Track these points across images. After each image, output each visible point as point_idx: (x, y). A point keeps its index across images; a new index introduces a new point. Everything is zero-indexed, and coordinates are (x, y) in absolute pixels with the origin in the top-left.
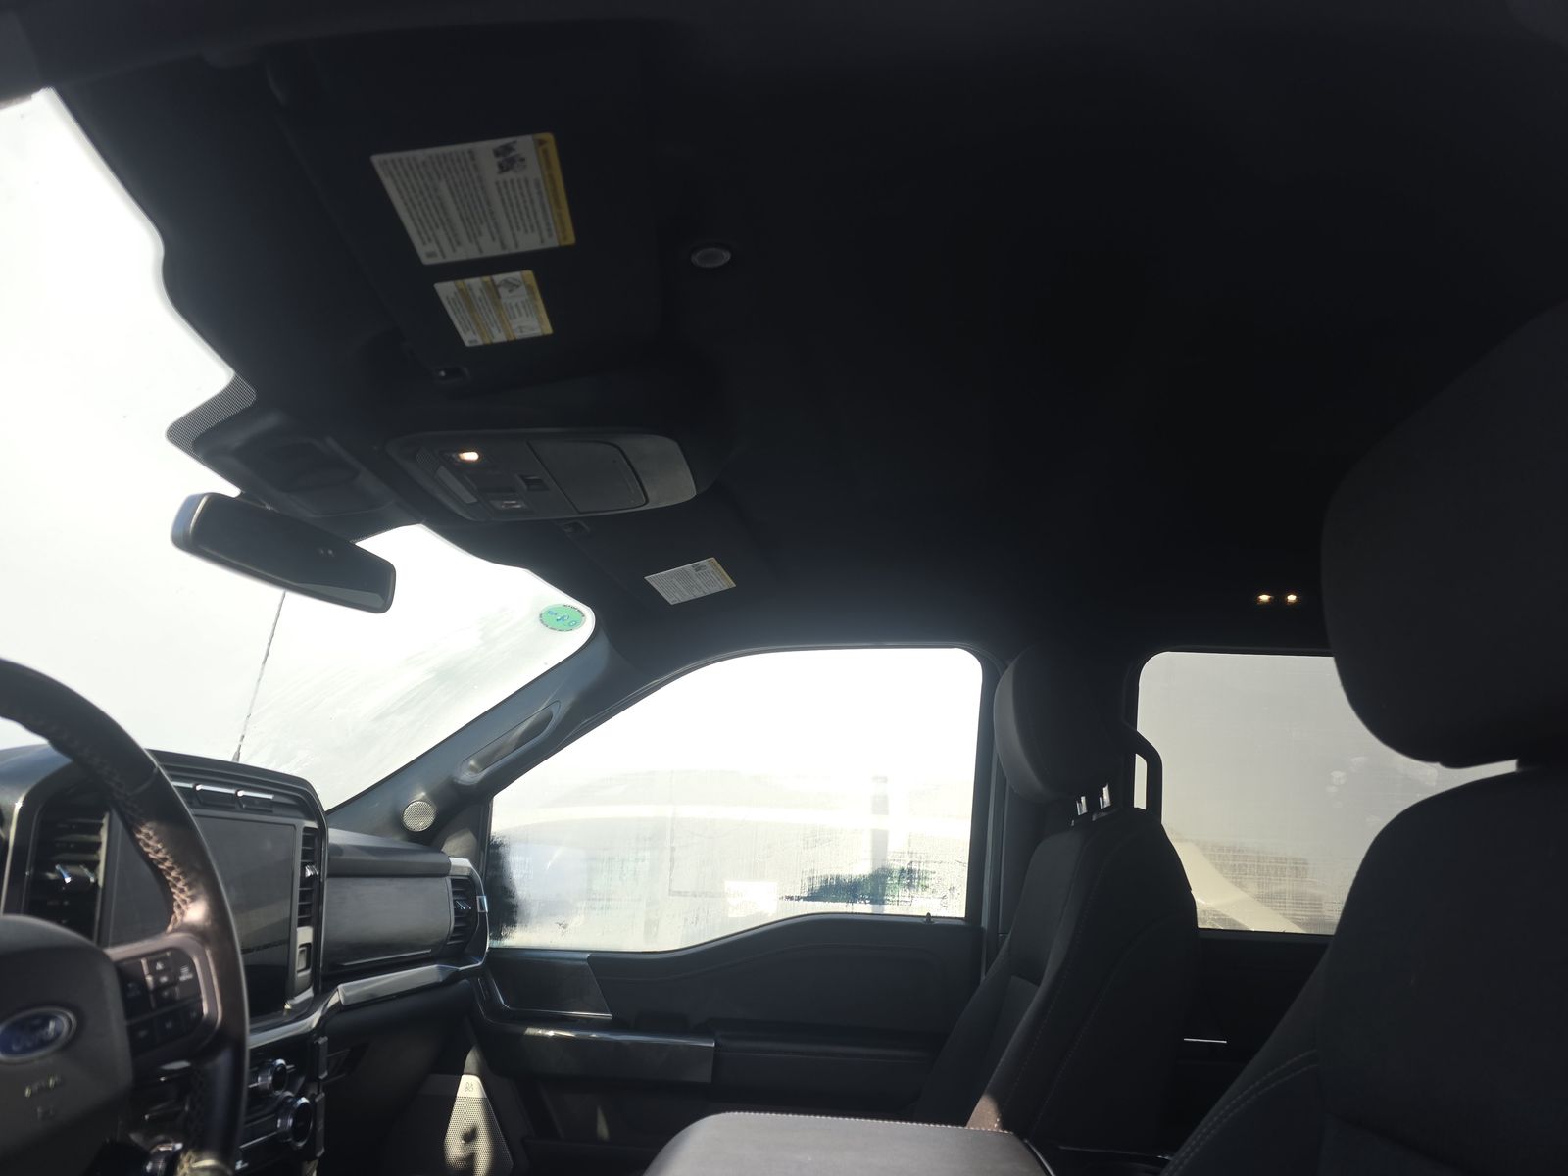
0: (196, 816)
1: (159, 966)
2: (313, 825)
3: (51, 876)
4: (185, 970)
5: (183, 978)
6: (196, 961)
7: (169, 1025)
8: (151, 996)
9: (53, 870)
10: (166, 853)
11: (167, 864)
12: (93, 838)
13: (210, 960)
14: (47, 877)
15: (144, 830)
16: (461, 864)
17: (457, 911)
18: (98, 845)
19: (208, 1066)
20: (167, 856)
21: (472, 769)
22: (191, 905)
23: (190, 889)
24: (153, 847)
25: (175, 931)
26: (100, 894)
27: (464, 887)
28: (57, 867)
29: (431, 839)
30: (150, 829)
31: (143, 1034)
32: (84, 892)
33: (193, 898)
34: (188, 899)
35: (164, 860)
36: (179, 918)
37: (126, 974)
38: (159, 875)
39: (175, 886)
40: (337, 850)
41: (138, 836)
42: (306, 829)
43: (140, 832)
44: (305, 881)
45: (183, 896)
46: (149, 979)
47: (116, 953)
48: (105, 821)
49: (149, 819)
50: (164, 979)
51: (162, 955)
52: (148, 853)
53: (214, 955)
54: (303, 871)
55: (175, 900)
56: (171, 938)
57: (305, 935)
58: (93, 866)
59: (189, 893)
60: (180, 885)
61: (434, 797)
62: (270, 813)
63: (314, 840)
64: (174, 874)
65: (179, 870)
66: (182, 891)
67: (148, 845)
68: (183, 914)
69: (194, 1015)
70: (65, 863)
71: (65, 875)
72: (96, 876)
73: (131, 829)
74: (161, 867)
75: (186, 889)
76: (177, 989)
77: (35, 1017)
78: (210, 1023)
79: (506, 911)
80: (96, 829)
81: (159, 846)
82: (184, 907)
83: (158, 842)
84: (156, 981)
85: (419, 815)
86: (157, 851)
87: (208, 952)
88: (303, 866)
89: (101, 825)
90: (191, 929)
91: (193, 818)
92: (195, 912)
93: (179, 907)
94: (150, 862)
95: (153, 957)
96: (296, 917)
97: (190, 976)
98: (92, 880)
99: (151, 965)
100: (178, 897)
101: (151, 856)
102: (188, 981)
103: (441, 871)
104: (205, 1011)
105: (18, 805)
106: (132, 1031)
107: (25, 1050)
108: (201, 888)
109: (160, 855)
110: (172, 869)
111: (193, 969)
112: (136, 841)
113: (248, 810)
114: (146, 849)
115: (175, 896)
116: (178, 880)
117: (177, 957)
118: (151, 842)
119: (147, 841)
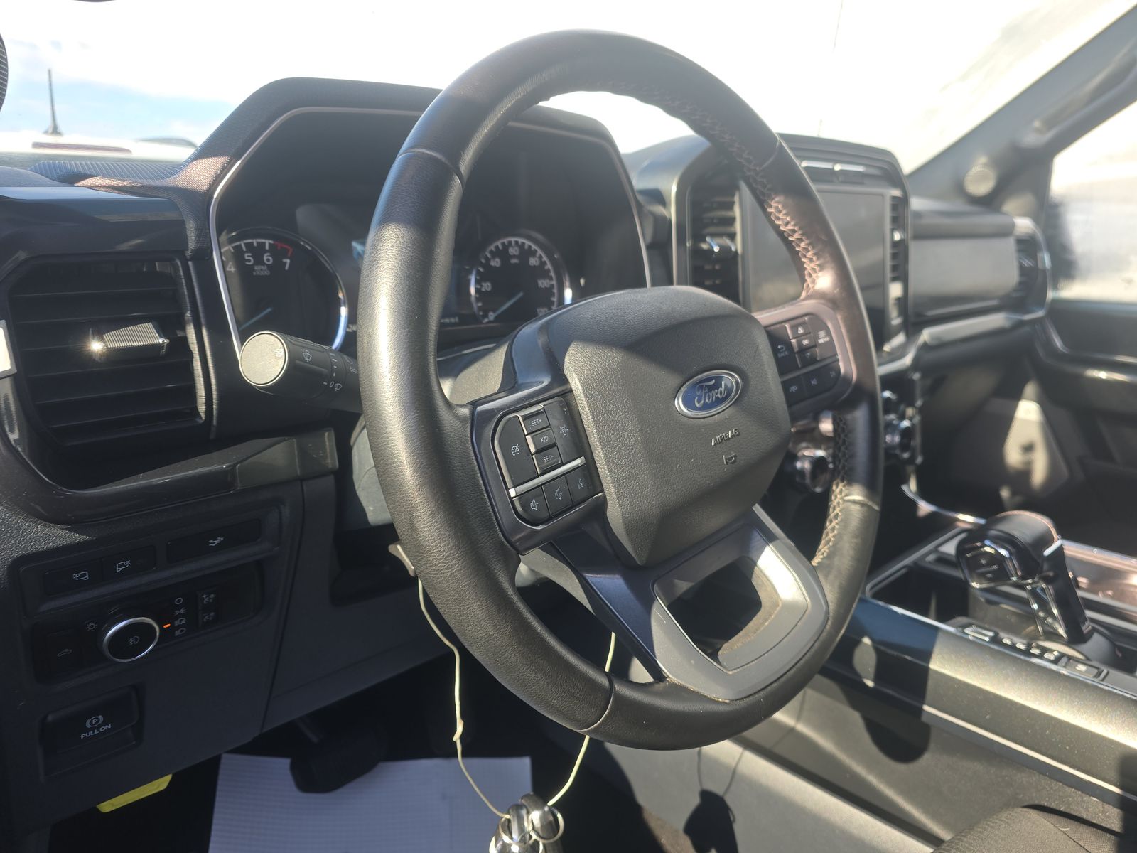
0: (819, 191)
1: (801, 331)
2: (897, 193)
3: (705, 246)
4: (822, 333)
5: (821, 341)
6: (830, 325)
7: (814, 382)
8: (797, 356)
9: (704, 241)
10: (795, 225)
11: (796, 236)
12: (729, 214)
13: (842, 325)
14: (701, 247)
15: (774, 204)
16: (1024, 224)
17: (1022, 268)
18: (733, 220)
19: (849, 417)
20: (796, 229)
21: (1038, 131)
22: (820, 274)
23: (818, 259)
24: (782, 219)
25: (808, 298)
26: (740, 260)
27: (1027, 246)
28: (708, 239)
29: (990, 202)
30: (779, 202)
31: (794, 388)
32: (729, 258)
33: (822, 267)
34: (817, 269)
35: (794, 231)
36: (811, 286)
37: (775, 338)
38: (789, 245)
39: (805, 256)
40: (918, 215)
41: (769, 210)
42: (894, 198)
43: (771, 206)
44: (895, 244)
45: (812, 265)
46: (793, 341)
47: (764, 317)
48: (736, 199)
49: (777, 193)
50: (806, 342)
51: (800, 320)
52: (779, 226)
53: (845, 321)
54: (892, 236)
55: (806, 269)
56: (806, 305)
57: (895, 290)
58: (732, 236)
59: (818, 263)
60: (809, 255)
61: (995, 162)
62: (861, 184)
63: (900, 205)
64: (803, 245)
65: (807, 242)
66: (811, 260)
67: (778, 219)
68: (814, 282)
69: (833, 374)
70: (713, 235)
71: (713, 246)
72: (735, 244)
73: (762, 203)
74: (790, 238)
75: (814, 258)
76: (817, 350)
77: (710, 379)
78: (846, 380)
79: (1065, 267)
80: (730, 206)
81: (788, 219)
82: (814, 276)
83: (786, 214)
84: (799, 343)
85: (980, 181)
86: (787, 224)
87: (839, 317)
88: (892, 230)
89: (733, 203)
90: (821, 295)
91: (817, 194)
92: (824, 281)
93: (810, 275)
94: (781, 234)
95: (795, 320)
96: (889, 274)
97: (827, 339)
98: (733, 249)
99: (794, 328)
100: (809, 266)
101: (781, 228)
102: (826, 343)
103: (1005, 232)
104: (842, 370)
105: (674, 189)
106: (785, 385)
107: (706, 407)
108: (828, 258)
109: (790, 227)
110: (801, 240)
111: (828, 333)
112: (768, 215)
113: (844, 182)
114: (777, 222)
115: (805, 266)
116: (807, 251)
117: (813, 322)
118: (781, 216)
119: (777, 214)
